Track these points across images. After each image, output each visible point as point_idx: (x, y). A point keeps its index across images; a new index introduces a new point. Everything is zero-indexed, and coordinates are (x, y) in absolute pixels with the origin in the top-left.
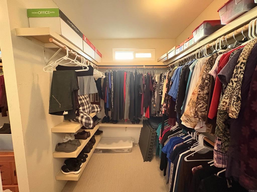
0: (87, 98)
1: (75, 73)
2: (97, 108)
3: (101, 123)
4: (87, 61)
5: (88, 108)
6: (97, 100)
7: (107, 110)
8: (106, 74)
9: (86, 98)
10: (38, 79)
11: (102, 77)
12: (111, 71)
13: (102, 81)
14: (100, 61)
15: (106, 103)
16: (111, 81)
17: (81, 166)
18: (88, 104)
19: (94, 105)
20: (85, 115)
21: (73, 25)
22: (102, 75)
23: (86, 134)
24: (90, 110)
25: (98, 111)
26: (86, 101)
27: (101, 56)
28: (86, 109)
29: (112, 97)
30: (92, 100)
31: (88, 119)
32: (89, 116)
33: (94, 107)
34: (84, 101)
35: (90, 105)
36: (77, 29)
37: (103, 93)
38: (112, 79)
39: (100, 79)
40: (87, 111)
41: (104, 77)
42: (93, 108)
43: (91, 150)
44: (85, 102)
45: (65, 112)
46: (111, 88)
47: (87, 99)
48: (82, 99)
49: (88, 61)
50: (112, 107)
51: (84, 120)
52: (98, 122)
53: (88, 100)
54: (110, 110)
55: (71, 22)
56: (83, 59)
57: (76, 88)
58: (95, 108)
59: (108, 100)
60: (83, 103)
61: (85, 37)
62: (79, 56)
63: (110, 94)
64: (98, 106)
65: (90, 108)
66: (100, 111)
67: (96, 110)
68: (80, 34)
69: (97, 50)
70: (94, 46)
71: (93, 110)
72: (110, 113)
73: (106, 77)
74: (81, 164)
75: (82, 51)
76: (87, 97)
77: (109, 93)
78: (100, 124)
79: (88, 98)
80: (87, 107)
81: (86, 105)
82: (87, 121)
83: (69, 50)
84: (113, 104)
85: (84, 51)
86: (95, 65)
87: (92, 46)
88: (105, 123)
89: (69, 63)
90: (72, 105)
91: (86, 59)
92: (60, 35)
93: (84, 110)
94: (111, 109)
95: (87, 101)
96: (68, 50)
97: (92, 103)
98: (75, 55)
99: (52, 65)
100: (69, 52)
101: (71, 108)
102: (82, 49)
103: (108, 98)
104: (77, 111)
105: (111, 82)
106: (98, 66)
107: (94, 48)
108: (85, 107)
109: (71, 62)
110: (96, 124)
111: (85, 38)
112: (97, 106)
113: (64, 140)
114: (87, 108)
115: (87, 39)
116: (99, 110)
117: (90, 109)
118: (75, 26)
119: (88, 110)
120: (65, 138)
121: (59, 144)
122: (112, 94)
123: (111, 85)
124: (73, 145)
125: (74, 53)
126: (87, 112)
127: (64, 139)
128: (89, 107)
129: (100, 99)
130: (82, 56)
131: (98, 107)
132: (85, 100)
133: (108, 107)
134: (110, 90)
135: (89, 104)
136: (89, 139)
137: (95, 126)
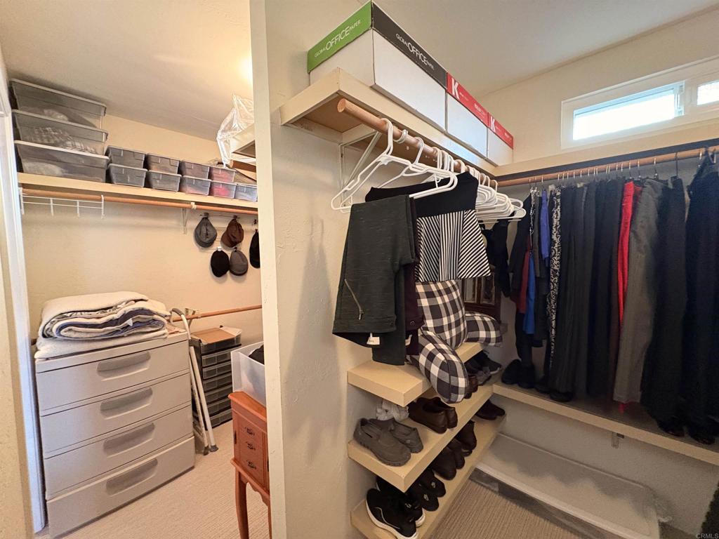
0: (452, 289)
1: (409, 205)
2: (487, 329)
3: (500, 382)
4: (456, 163)
5: (453, 325)
6: (488, 297)
7: (525, 342)
8: (527, 205)
9: (448, 291)
10: (323, 233)
11: (513, 214)
12: (551, 187)
13: (512, 230)
14: (505, 160)
15: (523, 315)
16: (551, 229)
17: (419, 522)
18: (455, 311)
19: (478, 317)
20: (442, 351)
21: (413, 47)
22: (512, 206)
23: (443, 416)
24: (460, 333)
25: (490, 339)
26: (447, 300)
27: (510, 142)
28: (446, 328)
29: (554, 292)
30: (471, 297)
31: (447, 367)
32: (454, 358)
33: (476, 321)
34: (443, 300)
35: (461, 316)
36: (429, 59)
37: (511, 275)
38: (556, 222)
39: (502, 225)
40: (451, 334)
41: (521, 213)
42: (473, 326)
43: (458, 471)
44: (445, 304)
45: (373, 336)
46: (550, 258)
47: (454, 293)
48: (436, 294)
49: (459, 163)
50: (548, 333)
51: (435, 370)
52: (489, 378)
53: (455, 297)
54: (539, 345)
55: (408, 39)
56: (443, 158)
57: (409, 259)
58: (481, 325)
59: (532, 304)
60: (438, 305)
61: (455, 81)
62: (430, 149)
63: (544, 279)
64: (492, 321)
65: (462, 325)
66: (498, 339)
67: (483, 334)
68: (439, 75)
69: (496, 123)
70: (485, 111)
71: (472, 335)
72: (538, 355)
73: (528, 212)
74: (421, 514)
75: (442, 132)
76: (453, 286)
77: (538, 276)
78: (494, 385)
79: (455, 290)
80: (449, 320)
81: (448, 315)
82: (446, 377)
83: (397, 131)
84: (554, 323)
85: (450, 132)
86: (485, 176)
87: (480, 110)
88: (516, 385)
89: (399, 176)
90: (396, 317)
91: (456, 157)
92: (371, 87)
93: (439, 330)
94: (545, 342)
95: (453, 302)
96: (392, 130)
97: (470, 308)
98: (417, 145)
99: (349, 187)
100: (395, 137)
101: (392, 326)
102: (442, 126)
103: (532, 296)
104: (410, 336)
105: (551, 234)
106: (498, 179)
107: (485, 118)
108: (445, 321)
109: (403, 174)
110: (480, 383)
111: (455, 87)
112: (487, 319)
113: (379, 413)
114: (450, 326)
115: (460, 89)
116: (493, 334)
117: (462, 329)
118: (421, 51)
119: (454, 331)
120: (381, 408)
121: (363, 422)
122: (555, 279)
123: (552, 242)
124: (399, 440)
125: (412, 139)
126: (451, 339)
127: (379, 410)
128: (458, 323)
129: (498, 297)
130: (441, 148)
131: (491, 326)
132: (446, 297)
133: (530, 331)
134: (545, 264)
135: (460, 312)
136: (450, 435)
137: (475, 390)
